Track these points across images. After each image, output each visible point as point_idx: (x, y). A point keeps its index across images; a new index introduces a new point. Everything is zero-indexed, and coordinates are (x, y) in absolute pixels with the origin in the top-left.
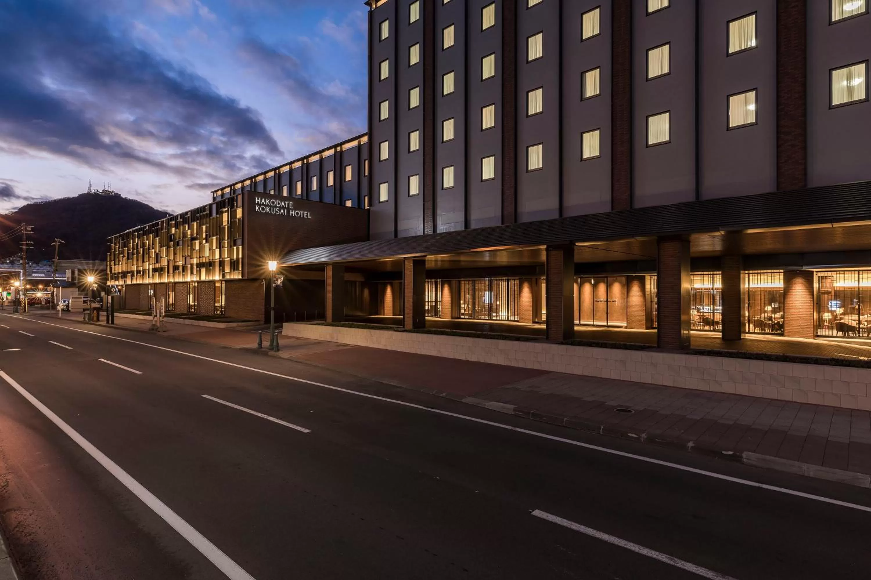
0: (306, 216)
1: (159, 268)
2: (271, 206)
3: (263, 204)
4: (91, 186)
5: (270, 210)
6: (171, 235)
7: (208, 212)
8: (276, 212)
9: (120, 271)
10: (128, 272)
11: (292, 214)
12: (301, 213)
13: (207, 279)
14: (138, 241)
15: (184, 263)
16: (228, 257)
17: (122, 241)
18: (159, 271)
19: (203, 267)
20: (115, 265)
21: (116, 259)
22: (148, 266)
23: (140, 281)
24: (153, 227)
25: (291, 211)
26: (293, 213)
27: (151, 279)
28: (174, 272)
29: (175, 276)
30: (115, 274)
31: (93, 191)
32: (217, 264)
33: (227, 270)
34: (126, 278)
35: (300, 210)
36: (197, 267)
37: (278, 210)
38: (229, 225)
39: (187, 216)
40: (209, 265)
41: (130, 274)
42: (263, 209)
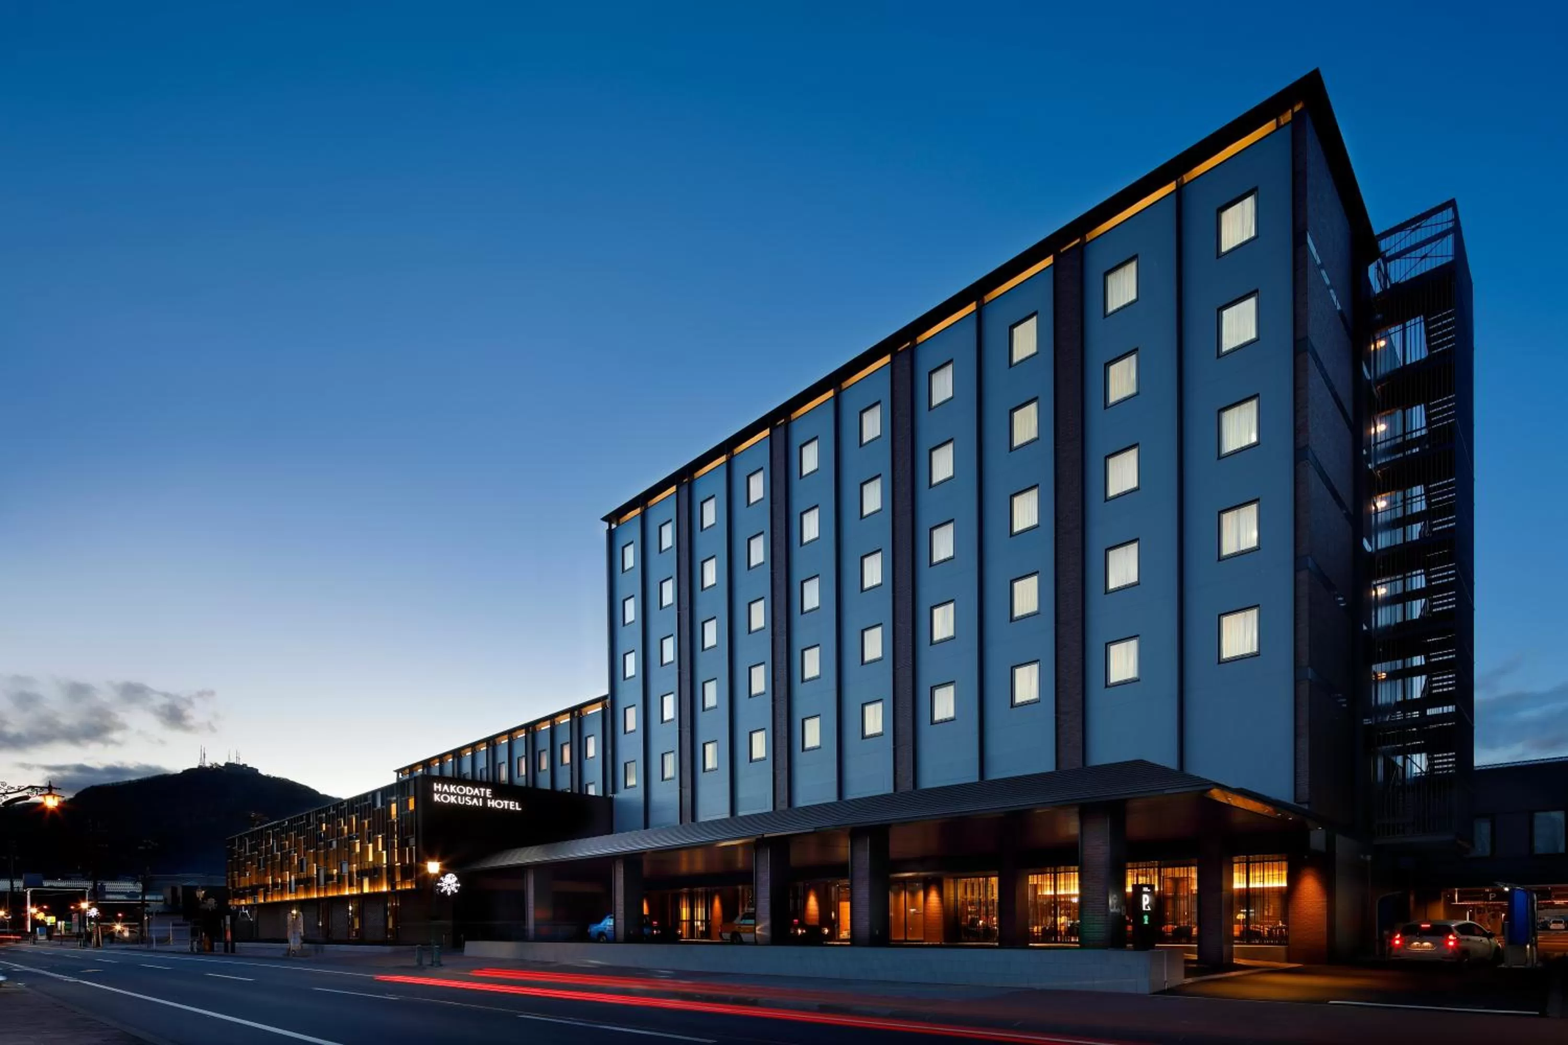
0: (513, 807)
1: (304, 878)
2: (458, 794)
3: (445, 792)
4: (204, 757)
5: (457, 799)
6: (321, 833)
7: (370, 802)
8: (466, 801)
9: (248, 885)
10: (261, 886)
11: (491, 805)
12: (504, 803)
13: (372, 891)
14: (273, 842)
15: (339, 871)
16: (398, 862)
17: (249, 842)
18: (306, 883)
19: (366, 875)
20: (239, 876)
21: (241, 868)
22: (290, 877)
23: (277, 899)
24: (295, 823)
25: (489, 800)
26: (492, 803)
27: (294, 894)
28: (325, 884)
29: (328, 891)
30: (240, 889)
31: (208, 765)
32: (384, 872)
33: (398, 879)
34: (257, 895)
35: (502, 800)
36: (358, 876)
37: (469, 799)
38: (399, 819)
39: (342, 807)
40: (373, 873)
41: (262, 889)
42: (445, 798)
